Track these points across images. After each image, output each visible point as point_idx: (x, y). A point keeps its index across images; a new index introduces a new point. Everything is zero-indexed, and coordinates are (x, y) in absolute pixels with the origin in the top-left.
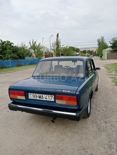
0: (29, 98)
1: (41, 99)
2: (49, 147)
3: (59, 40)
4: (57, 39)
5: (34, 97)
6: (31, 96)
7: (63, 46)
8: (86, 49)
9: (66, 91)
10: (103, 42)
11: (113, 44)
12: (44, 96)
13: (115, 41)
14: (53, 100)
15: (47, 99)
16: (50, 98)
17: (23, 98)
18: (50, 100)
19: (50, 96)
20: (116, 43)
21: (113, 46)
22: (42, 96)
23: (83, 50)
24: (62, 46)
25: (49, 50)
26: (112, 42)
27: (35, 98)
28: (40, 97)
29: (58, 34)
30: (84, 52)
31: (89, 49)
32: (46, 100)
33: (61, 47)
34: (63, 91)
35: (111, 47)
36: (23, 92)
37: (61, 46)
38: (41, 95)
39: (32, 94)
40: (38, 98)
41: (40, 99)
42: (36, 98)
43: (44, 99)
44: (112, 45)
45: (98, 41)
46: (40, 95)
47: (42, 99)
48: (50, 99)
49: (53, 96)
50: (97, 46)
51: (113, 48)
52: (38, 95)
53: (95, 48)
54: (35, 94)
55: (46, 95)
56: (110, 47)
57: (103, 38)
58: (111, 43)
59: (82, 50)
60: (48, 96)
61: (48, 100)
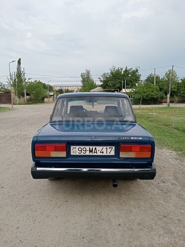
0: (72, 154)
1: (93, 154)
2: (119, 225)
3: (22, 70)
4: (19, 69)
5: (80, 152)
6: (75, 150)
7: (29, 79)
8: (63, 87)
9: (136, 138)
10: (88, 77)
11: (104, 81)
12: (99, 148)
13: (107, 77)
14: (113, 153)
15: (103, 153)
16: (109, 150)
17: (63, 154)
18: (108, 154)
19: (108, 147)
20: (108, 81)
21: (104, 85)
22: (96, 149)
23: (59, 88)
24: (27, 79)
25: (4, 86)
26: (103, 79)
27: (82, 154)
28: (91, 151)
29: (20, 59)
30: (61, 91)
31: (67, 88)
32: (101, 154)
33: (26, 81)
34: (132, 138)
35: (101, 86)
36: (64, 145)
37: (25, 79)
38: (94, 147)
39: (77, 147)
40: (88, 153)
41: (91, 154)
42: (85, 152)
43: (99, 154)
44: (102, 83)
45: (82, 76)
46: (91, 147)
47: (95, 154)
48: (108, 152)
49: (114, 147)
50: (81, 84)
51: (104, 88)
52: (88, 148)
53: (76, 87)
54: (82, 147)
55: (101, 147)
56: (99, 86)
57: (88, 73)
58: (101, 81)
59: (57, 89)
60: (105, 147)
61: (105, 154)
